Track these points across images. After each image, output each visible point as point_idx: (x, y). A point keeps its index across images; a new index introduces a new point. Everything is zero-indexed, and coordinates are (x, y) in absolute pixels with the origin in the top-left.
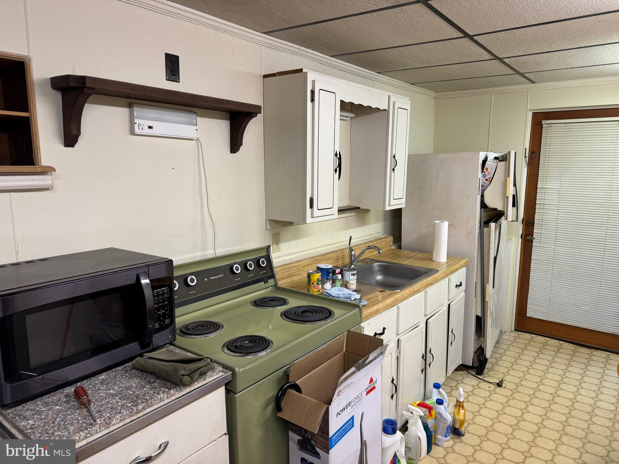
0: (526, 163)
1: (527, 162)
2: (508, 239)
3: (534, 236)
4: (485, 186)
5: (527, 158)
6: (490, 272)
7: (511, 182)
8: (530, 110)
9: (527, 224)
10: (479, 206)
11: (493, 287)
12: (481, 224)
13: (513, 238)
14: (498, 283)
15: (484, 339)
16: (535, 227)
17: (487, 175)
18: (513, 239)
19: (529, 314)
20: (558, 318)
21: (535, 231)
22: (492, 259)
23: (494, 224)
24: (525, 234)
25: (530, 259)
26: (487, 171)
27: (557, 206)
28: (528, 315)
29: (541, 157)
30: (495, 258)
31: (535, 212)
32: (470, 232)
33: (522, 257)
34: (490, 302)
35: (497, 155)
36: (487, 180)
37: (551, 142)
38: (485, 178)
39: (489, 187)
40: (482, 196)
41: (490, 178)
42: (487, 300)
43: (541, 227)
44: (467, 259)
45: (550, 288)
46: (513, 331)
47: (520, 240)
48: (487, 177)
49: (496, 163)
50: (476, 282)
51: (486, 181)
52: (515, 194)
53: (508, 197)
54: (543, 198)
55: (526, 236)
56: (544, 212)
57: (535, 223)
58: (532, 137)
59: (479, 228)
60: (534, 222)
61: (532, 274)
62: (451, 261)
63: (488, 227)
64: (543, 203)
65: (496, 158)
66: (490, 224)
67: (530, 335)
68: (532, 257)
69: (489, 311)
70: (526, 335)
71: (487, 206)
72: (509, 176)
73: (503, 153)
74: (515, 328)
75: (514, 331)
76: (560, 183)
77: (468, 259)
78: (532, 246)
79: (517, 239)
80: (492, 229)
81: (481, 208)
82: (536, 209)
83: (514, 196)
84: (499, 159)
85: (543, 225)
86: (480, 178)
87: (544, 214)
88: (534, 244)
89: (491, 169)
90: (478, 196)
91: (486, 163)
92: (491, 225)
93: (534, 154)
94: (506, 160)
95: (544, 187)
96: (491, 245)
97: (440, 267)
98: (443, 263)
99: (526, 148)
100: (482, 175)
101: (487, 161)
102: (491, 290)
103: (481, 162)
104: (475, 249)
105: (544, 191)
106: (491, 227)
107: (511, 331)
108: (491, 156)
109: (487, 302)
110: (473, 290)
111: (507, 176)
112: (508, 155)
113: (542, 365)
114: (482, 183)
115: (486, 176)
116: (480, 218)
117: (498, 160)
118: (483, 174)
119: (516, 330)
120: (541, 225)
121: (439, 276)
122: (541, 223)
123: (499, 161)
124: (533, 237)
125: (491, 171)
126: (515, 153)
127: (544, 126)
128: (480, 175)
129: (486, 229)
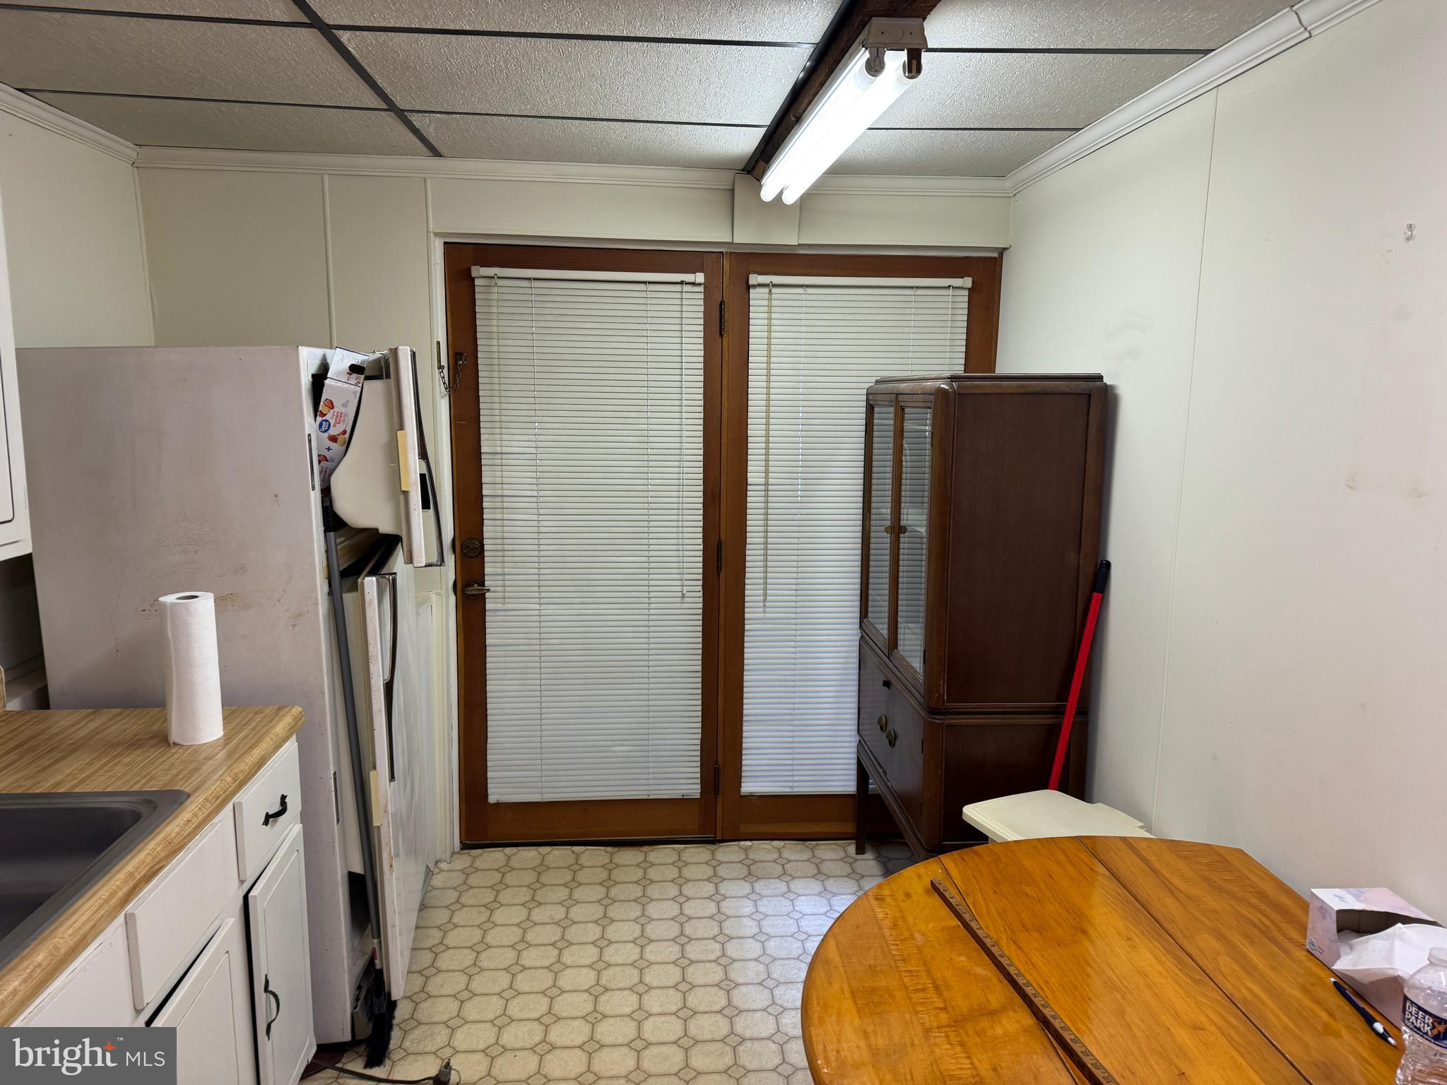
0: (444, 383)
1: (447, 383)
2: (421, 603)
3: (487, 583)
4: (332, 460)
5: (446, 371)
6: (376, 733)
7: (412, 448)
8: (436, 234)
9: (465, 554)
10: (317, 527)
11: (392, 777)
12: (332, 582)
13: (434, 597)
14: (403, 751)
15: (380, 941)
16: (486, 559)
17: (332, 422)
18: (434, 599)
19: (496, 794)
20: (565, 790)
21: (487, 570)
22: (379, 690)
23: (374, 579)
24: (462, 582)
25: (484, 647)
26: (332, 411)
27: (535, 499)
28: (492, 799)
29: (480, 367)
30: (389, 687)
31: (483, 519)
32: (300, 615)
33: (462, 644)
34: (386, 825)
35: (357, 359)
36: (333, 439)
37: (501, 329)
38: (326, 435)
39: (344, 460)
40: (326, 492)
41: (344, 432)
42: (376, 823)
43: (500, 559)
44: (297, 710)
45: (539, 716)
46: (458, 853)
47: (452, 598)
48: (333, 431)
49: (356, 385)
50: (335, 774)
51: (331, 443)
52: (425, 471)
53: (406, 493)
54: (499, 480)
55: (467, 585)
56: (506, 516)
57: (486, 547)
58: (452, 313)
59: (326, 597)
60: (482, 545)
61: (491, 686)
62: (239, 732)
63: (355, 587)
64: (499, 492)
65: (355, 369)
66: (360, 580)
67: (502, 851)
68: (488, 641)
69: (385, 855)
70: (492, 855)
71: (344, 522)
72: (402, 427)
73: (378, 355)
74: (461, 842)
75: (461, 852)
76: (534, 438)
77: (300, 709)
78: (484, 610)
79: (444, 599)
80: (367, 597)
81: (325, 531)
82: (485, 510)
83: (422, 476)
84: (367, 373)
85: (506, 552)
86: (309, 435)
87: (505, 522)
88: (488, 606)
89: (345, 405)
90: (312, 493)
91: (324, 385)
92: (363, 583)
93: (461, 359)
94: (388, 376)
95: (499, 449)
96: (371, 649)
97: (197, 769)
98: (211, 745)
99: (438, 343)
100: (318, 422)
101: (326, 378)
102: (386, 787)
103: (306, 380)
104: (321, 668)
105: (498, 462)
106: (366, 591)
107: (453, 853)
108: (340, 361)
109: (379, 828)
110: (329, 800)
111: (396, 426)
112: (391, 361)
113: (544, 948)
114: (318, 449)
115: (329, 429)
116: (325, 563)
117: (363, 376)
118: (319, 419)
119: (465, 846)
120: (500, 553)
121: (189, 821)
122: (500, 547)
123: (367, 378)
124: (484, 586)
125: (343, 410)
126: (414, 355)
127: (477, 282)
128: (309, 424)
129: (348, 598)
